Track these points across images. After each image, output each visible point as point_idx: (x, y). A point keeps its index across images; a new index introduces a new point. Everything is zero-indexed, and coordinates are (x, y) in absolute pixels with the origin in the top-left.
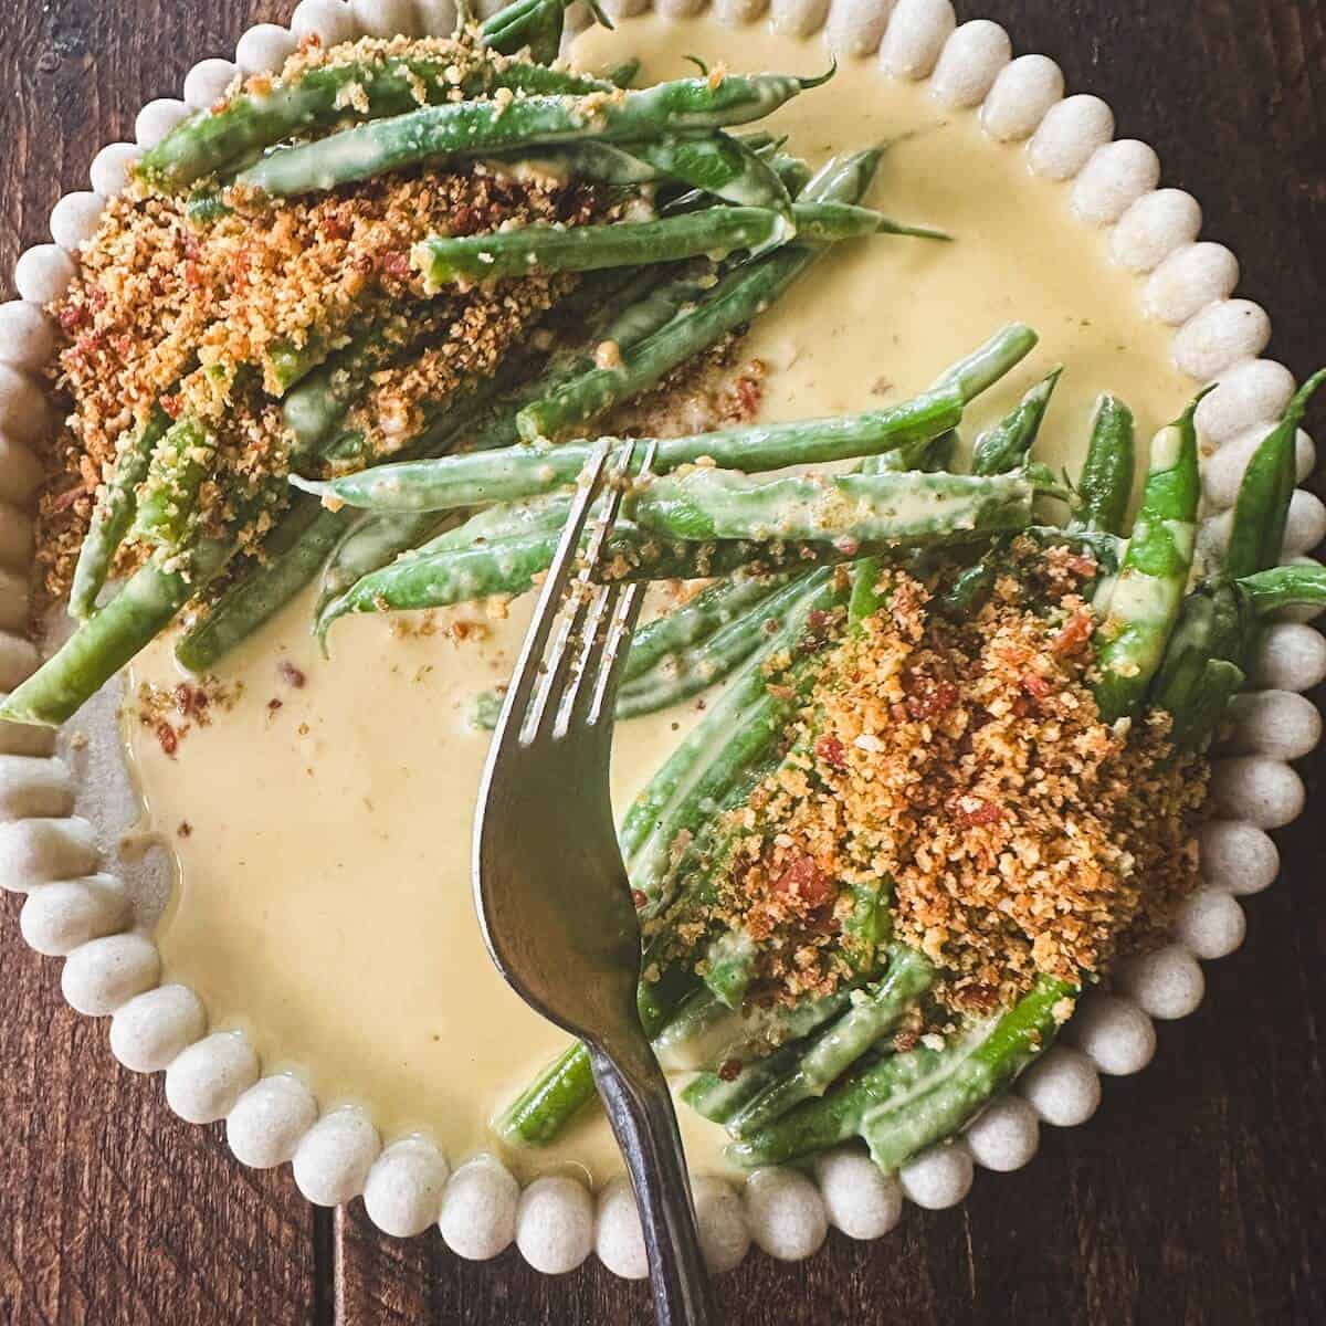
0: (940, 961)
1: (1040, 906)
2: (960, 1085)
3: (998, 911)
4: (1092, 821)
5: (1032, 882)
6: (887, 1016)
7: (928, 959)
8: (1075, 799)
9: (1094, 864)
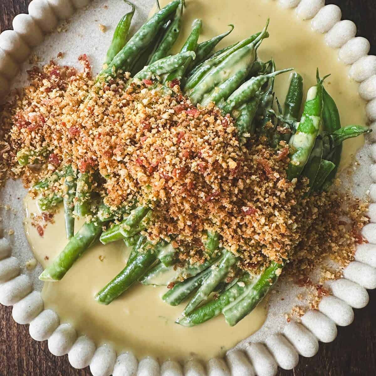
0: (237, 255)
1: (268, 237)
2: (249, 298)
3: (255, 239)
4: (283, 211)
5: (264, 230)
6: (223, 273)
7: (233, 254)
8: (277, 203)
9: (284, 225)
